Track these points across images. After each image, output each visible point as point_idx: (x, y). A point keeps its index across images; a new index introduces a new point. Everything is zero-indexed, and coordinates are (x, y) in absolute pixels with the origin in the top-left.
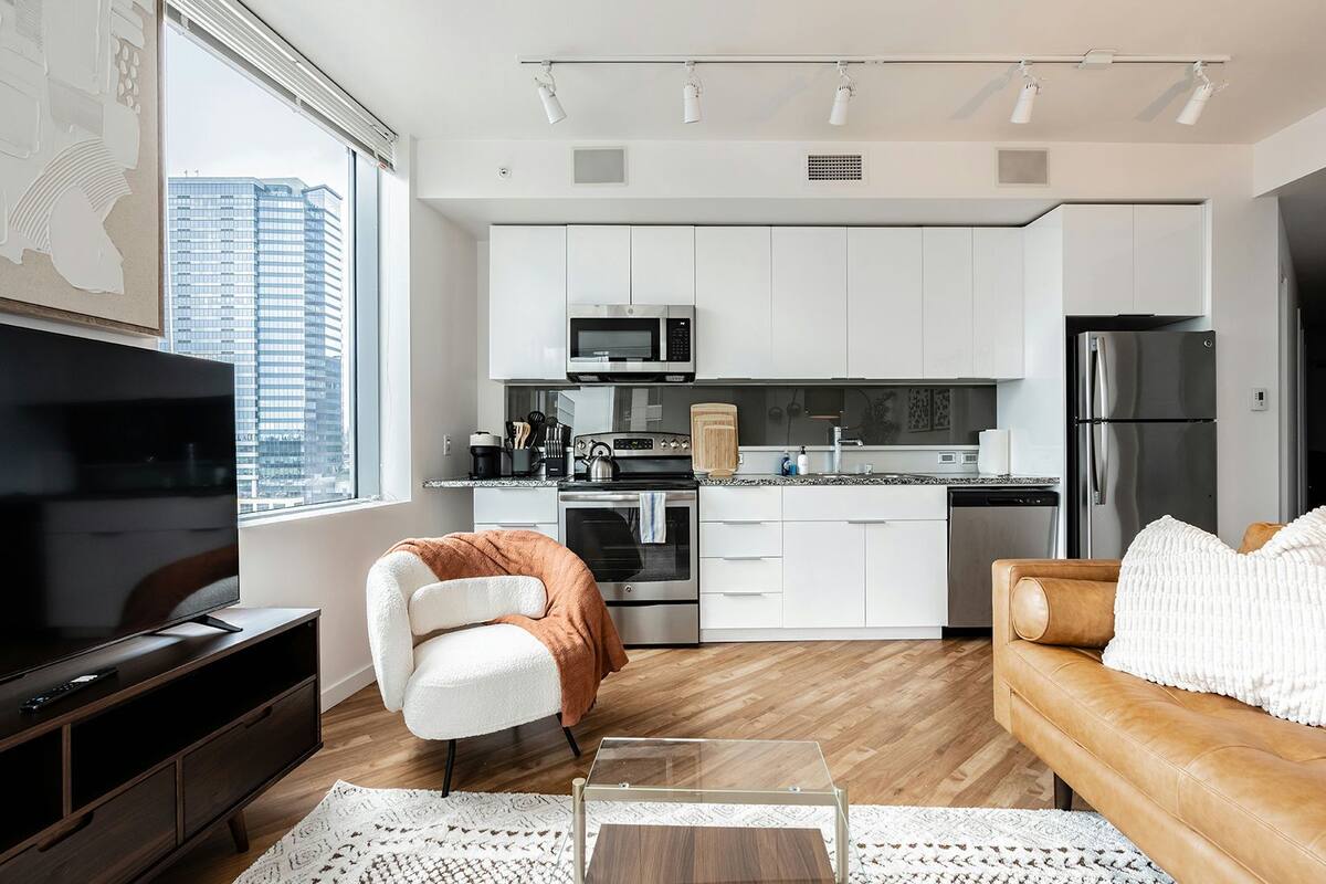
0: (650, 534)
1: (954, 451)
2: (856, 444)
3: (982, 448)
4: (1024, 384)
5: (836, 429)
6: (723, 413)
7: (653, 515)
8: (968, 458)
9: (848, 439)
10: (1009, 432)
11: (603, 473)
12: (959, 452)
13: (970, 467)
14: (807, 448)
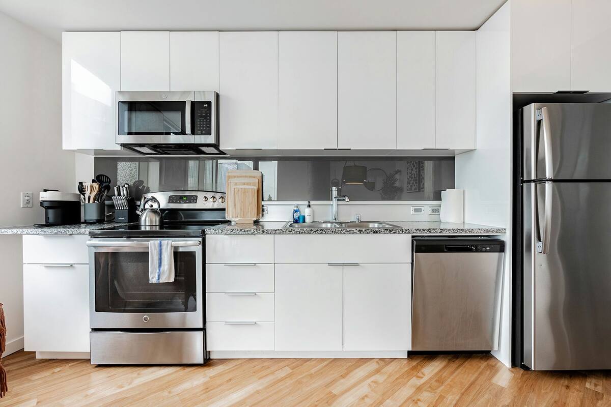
0: (157, 274)
1: (423, 205)
2: (344, 200)
3: (443, 203)
4: (476, 152)
5: (334, 189)
6: (251, 177)
7: (160, 259)
8: (433, 211)
9: (341, 196)
10: (464, 191)
11: (151, 221)
12: (427, 206)
13: (435, 217)
14: (312, 203)
